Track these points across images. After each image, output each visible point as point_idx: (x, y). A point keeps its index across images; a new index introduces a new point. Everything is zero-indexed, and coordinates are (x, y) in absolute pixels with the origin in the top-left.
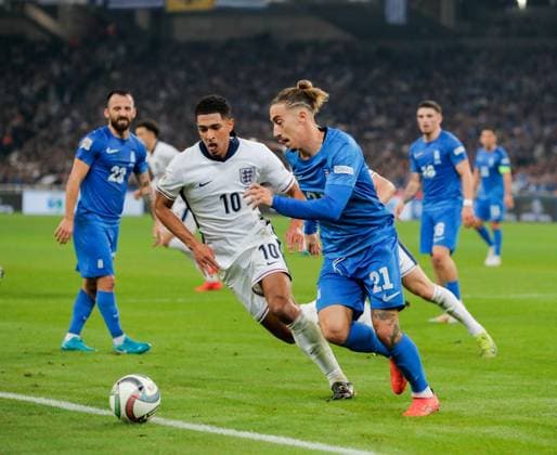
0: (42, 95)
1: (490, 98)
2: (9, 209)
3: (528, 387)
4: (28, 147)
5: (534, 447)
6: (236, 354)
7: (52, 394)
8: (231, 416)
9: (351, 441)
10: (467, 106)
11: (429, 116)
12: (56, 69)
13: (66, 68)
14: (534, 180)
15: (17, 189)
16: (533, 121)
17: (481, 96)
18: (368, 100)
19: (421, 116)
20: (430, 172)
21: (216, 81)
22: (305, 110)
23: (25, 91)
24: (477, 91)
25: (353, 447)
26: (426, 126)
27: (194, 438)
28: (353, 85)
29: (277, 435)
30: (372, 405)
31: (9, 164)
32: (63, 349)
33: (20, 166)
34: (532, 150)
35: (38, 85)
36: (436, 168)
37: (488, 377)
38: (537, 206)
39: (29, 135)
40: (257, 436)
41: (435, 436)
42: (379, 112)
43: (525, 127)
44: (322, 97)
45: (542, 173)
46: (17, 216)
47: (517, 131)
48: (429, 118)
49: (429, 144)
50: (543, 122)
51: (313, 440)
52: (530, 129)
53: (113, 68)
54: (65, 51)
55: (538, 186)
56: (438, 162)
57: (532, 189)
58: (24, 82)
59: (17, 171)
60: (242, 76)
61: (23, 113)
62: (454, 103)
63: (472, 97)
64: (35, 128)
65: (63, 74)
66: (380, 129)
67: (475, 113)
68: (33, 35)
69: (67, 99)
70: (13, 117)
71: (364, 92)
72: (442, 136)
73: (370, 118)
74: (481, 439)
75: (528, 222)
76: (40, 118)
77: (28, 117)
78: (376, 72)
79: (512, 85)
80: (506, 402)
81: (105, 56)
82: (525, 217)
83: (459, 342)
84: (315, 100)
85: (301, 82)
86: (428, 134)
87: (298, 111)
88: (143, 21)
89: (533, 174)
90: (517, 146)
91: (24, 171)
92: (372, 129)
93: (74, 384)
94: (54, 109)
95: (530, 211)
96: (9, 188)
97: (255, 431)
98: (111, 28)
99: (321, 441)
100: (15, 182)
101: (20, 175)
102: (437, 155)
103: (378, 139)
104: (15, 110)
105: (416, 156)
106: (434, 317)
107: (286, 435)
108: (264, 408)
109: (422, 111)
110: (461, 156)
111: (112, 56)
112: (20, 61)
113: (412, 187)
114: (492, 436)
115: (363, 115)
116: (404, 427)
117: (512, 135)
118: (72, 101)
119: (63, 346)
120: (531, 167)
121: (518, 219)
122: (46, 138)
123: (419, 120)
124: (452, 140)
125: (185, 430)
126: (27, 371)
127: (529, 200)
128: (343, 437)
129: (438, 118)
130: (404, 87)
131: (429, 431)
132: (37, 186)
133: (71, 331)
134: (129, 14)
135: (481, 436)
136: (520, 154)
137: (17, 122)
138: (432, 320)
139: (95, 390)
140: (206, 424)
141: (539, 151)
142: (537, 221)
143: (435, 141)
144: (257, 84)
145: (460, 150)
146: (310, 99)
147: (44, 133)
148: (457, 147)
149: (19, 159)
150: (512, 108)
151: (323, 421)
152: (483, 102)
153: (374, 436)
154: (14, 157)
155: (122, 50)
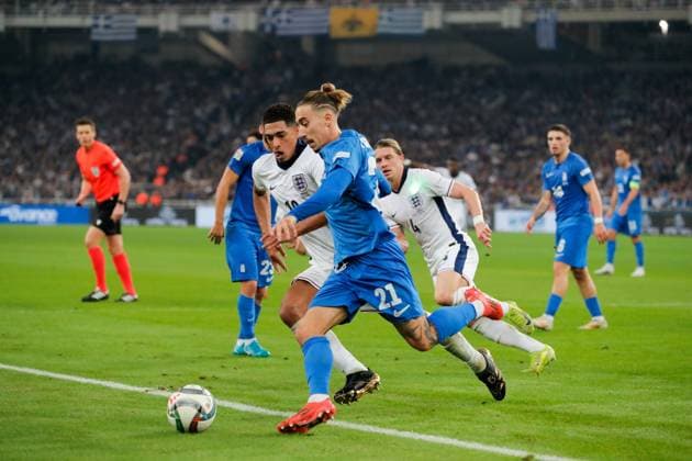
0: (214, 117)
1: (634, 119)
2: (183, 223)
3: (673, 390)
4: (201, 164)
5: (679, 447)
6: (397, 359)
7: (225, 395)
8: (392, 417)
9: (505, 440)
10: (614, 126)
11: (559, 138)
12: (227, 92)
13: (237, 92)
14: (675, 196)
15: (191, 204)
16: (676, 140)
17: (625, 117)
18: (520, 120)
19: (551, 139)
20: (559, 193)
21: (377, 102)
22: (330, 112)
23: (198, 112)
24: (623, 112)
25: (508, 447)
26: (555, 148)
27: (358, 438)
28: (505, 107)
29: (435, 435)
30: (526, 407)
31: (183, 181)
32: (236, 354)
33: (193, 183)
34: (674, 168)
35: (210, 107)
36: (564, 188)
37: (633, 381)
38: (679, 219)
39: (203, 153)
40: (417, 436)
41: (585, 437)
42: (530, 132)
43: (667, 145)
44: (346, 98)
45: (684, 188)
46: (191, 229)
47: (660, 149)
48: (559, 140)
49: (558, 166)
50: (685, 141)
51: (470, 440)
52: (672, 147)
53: (280, 92)
54: (236, 74)
55: (680, 202)
56: (565, 184)
57: (675, 204)
58: (197, 105)
59: (190, 187)
60: (401, 97)
61: (196, 133)
62: (600, 123)
63: (617, 118)
64: (208, 148)
65: (234, 97)
66: (531, 147)
67: (620, 133)
68: (206, 60)
69: (237, 119)
70: (186, 138)
71: (517, 113)
72: (570, 157)
73: (522, 138)
74: (629, 440)
75: (671, 235)
76: (212, 137)
77: (201, 137)
78: (528, 94)
79: (655, 106)
80: (652, 405)
81: (272, 79)
82: (668, 230)
83: (606, 348)
84: (340, 102)
85: (326, 85)
86: (558, 156)
87: (324, 113)
88: (308, 47)
89: (675, 191)
90: (660, 163)
91: (197, 186)
92: (523, 148)
93: (245, 387)
94: (226, 129)
95: (672, 225)
96: (183, 204)
97: (415, 431)
98: (279, 53)
99: (478, 441)
100: (189, 197)
101: (194, 191)
102: (565, 177)
103: (528, 158)
104: (188, 131)
105: (548, 176)
106: (583, 324)
107: (444, 435)
108: (424, 410)
109: (552, 134)
110: (587, 178)
111: (280, 80)
112: (194, 84)
113: (543, 204)
114: (638, 436)
115: (515, 134)
116: (556, 428)
117: (655, 153)
118: (243, 121)
119: (235, 351)
120: (673, 185)
121: (661, 232)
122: (217, 157)
123: (549, 142)
124: (578, 161)
125: (349, 430)
126: (203, 374)
127: (672, 215)
128: (498, 437)
129: (566, 141)
130: (554, 109)
131: (579, 432)
132: (209, 201)
133: (242, 337)
134: (295, 41)
135: (627, 436)
136: (664, 172)
137: (190, 142)
138: (581, 328)
139: (265, 392)
140: (369, 424)
141: (681, 168)
142: (679, 234)
143: (564, 163)
144: (416, 106)
145: (587, 171)
146: (335, 100)
147: (216, 152)
148: (583, 168)
149: (193, 177)
150: (656, 128)
151: (478, 423)
152: (628, 122)
153: (529, 436)
154: (188, 174)
155: (289, 74)
